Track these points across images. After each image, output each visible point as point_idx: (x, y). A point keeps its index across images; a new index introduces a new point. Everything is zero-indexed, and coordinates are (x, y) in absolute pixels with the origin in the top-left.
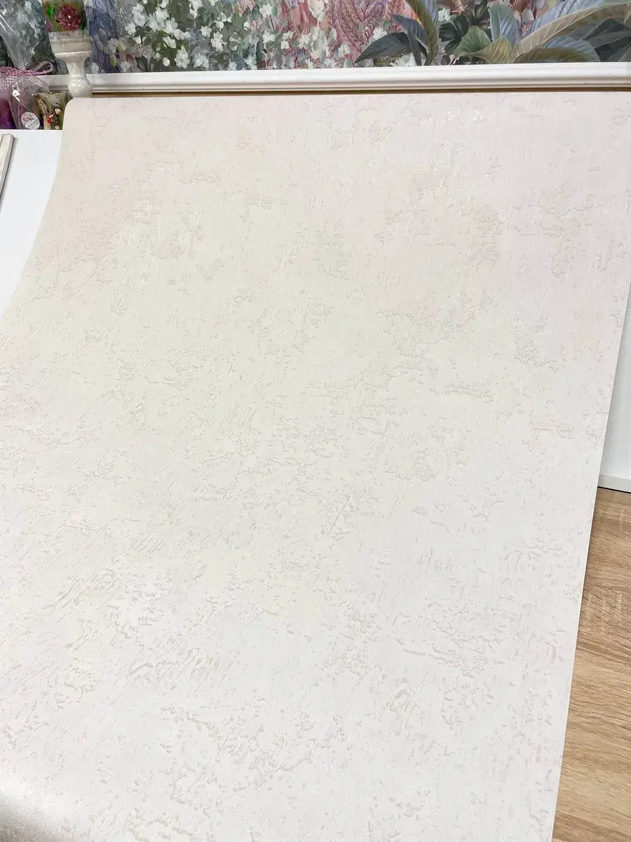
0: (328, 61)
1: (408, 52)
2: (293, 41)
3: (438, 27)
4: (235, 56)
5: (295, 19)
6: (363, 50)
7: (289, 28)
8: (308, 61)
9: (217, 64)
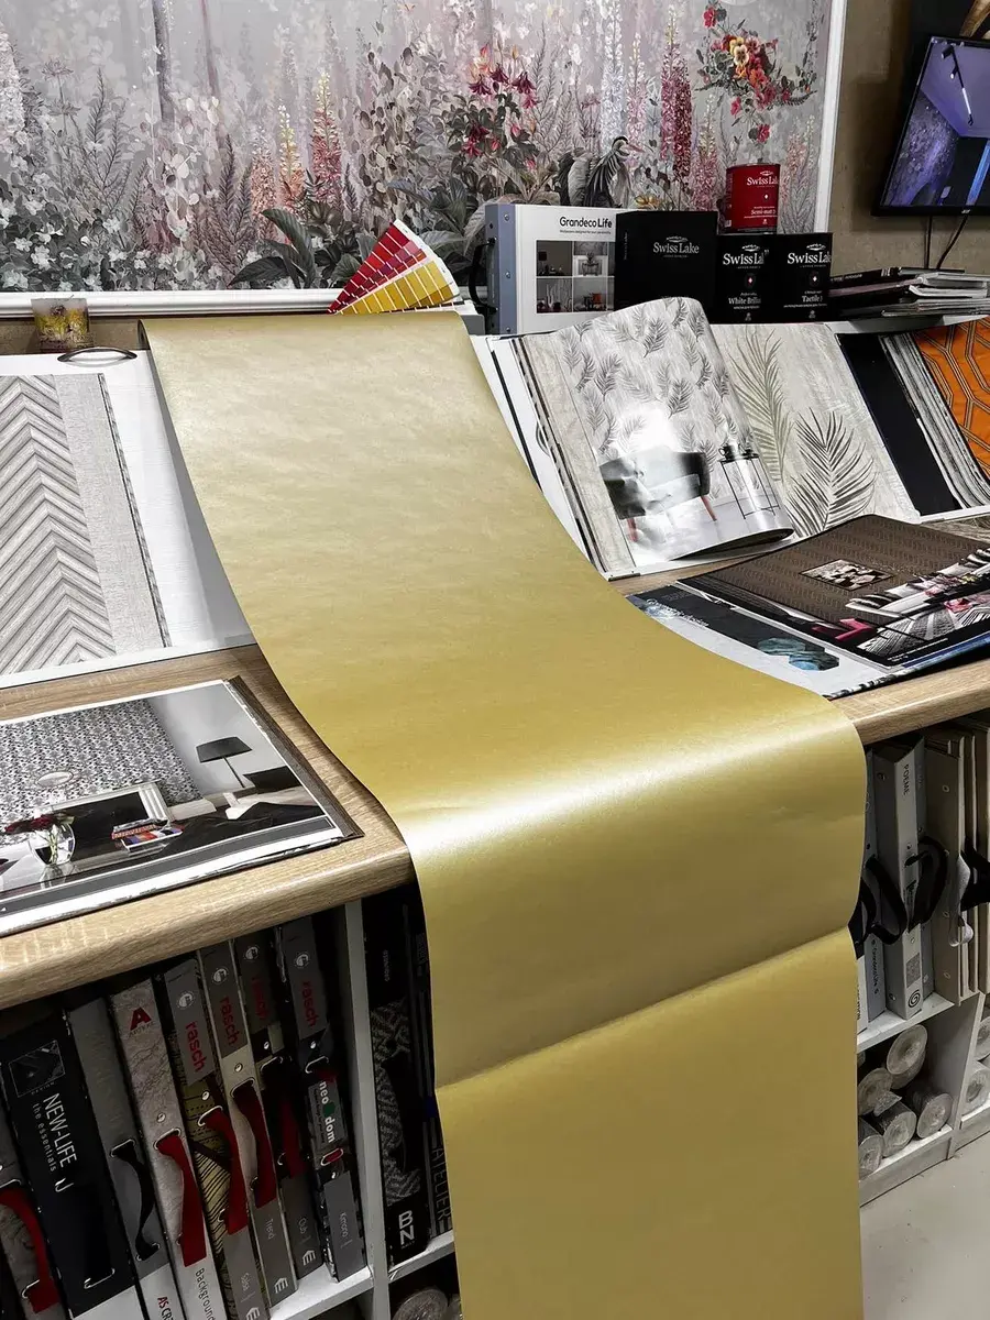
0: (197, 283)
1: (285, 276)
2: (151, 260)
3: (312, 254)
4: (69, 276)
5: (152, 238)
6: (237, 273)
7: (145, 246)
8: (171, 283)
9: (41, 284)
